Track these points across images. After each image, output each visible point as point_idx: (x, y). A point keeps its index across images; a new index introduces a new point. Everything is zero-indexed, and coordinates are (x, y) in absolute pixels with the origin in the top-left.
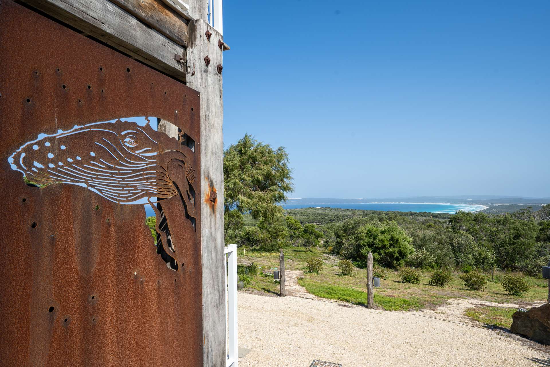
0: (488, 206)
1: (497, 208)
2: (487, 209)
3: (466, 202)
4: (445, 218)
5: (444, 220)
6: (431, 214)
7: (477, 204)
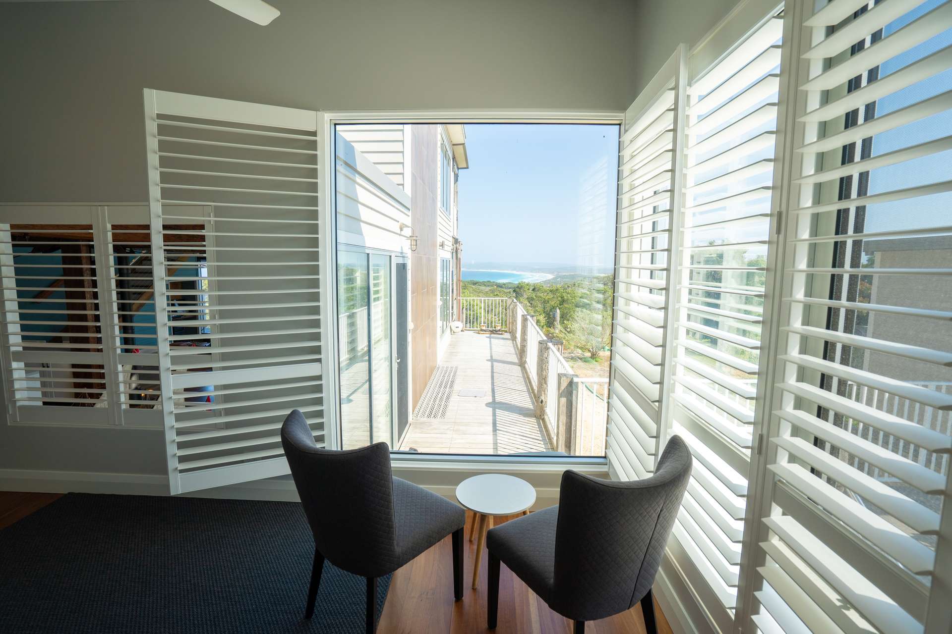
0: (554, 275)
1: (563, 277)
2: (553, 279)
3: (533, 270)
4: (510, 288)
5: (508, 290)
6: (495, 284)
7: (543, 272)
